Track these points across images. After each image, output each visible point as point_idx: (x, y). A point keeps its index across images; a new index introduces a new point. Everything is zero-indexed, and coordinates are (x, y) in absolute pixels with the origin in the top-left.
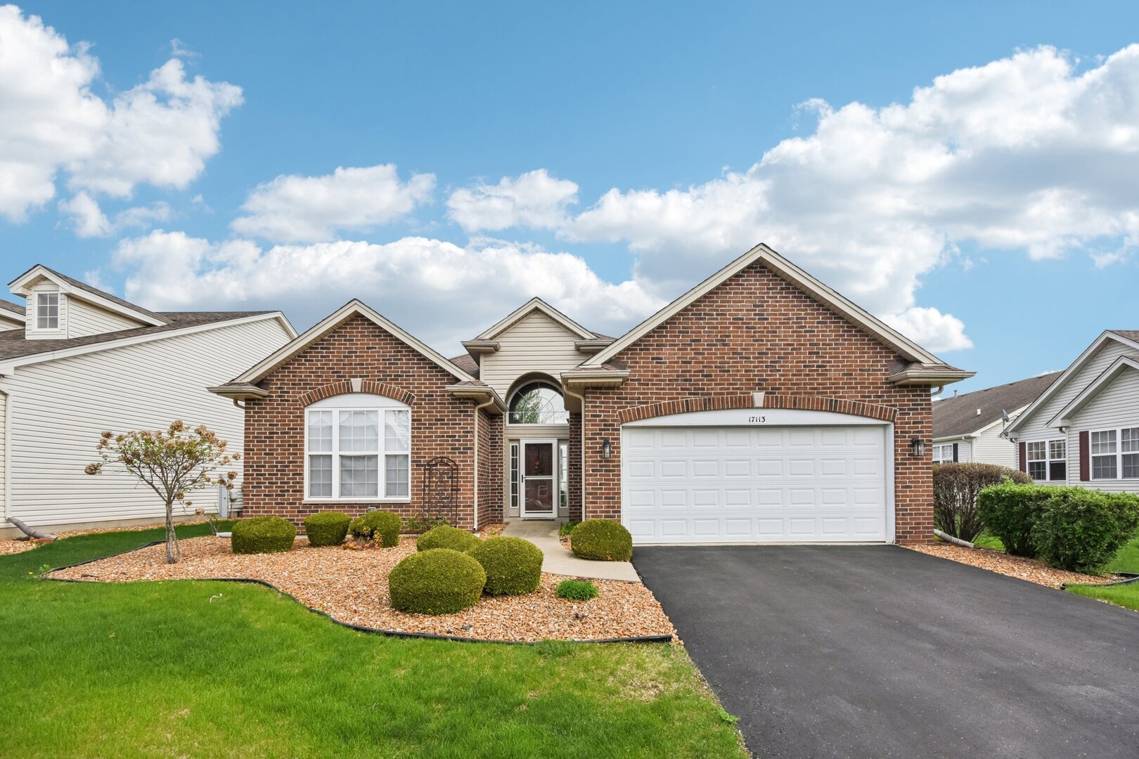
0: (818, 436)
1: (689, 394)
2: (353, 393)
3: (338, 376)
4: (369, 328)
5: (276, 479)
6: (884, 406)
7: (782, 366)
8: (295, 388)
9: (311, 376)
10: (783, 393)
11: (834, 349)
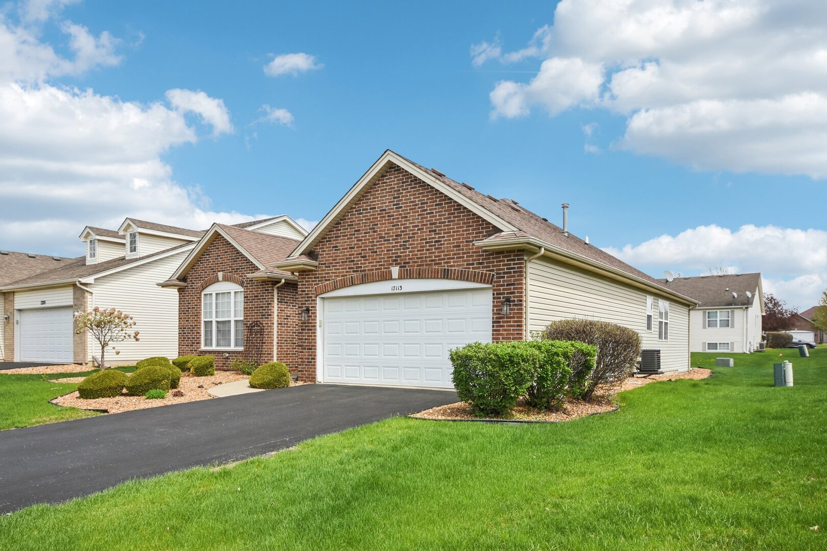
0: (446, 298)
1: (353, 271)
2: (219, 281)
3: (213, 272)
4: (221, 240)
5: (190, 336)
6: (485, 272)
7: (411, 244)
8: (197, 281)
9: (203, 272)
10: (411, 266)
11: (447, 225)
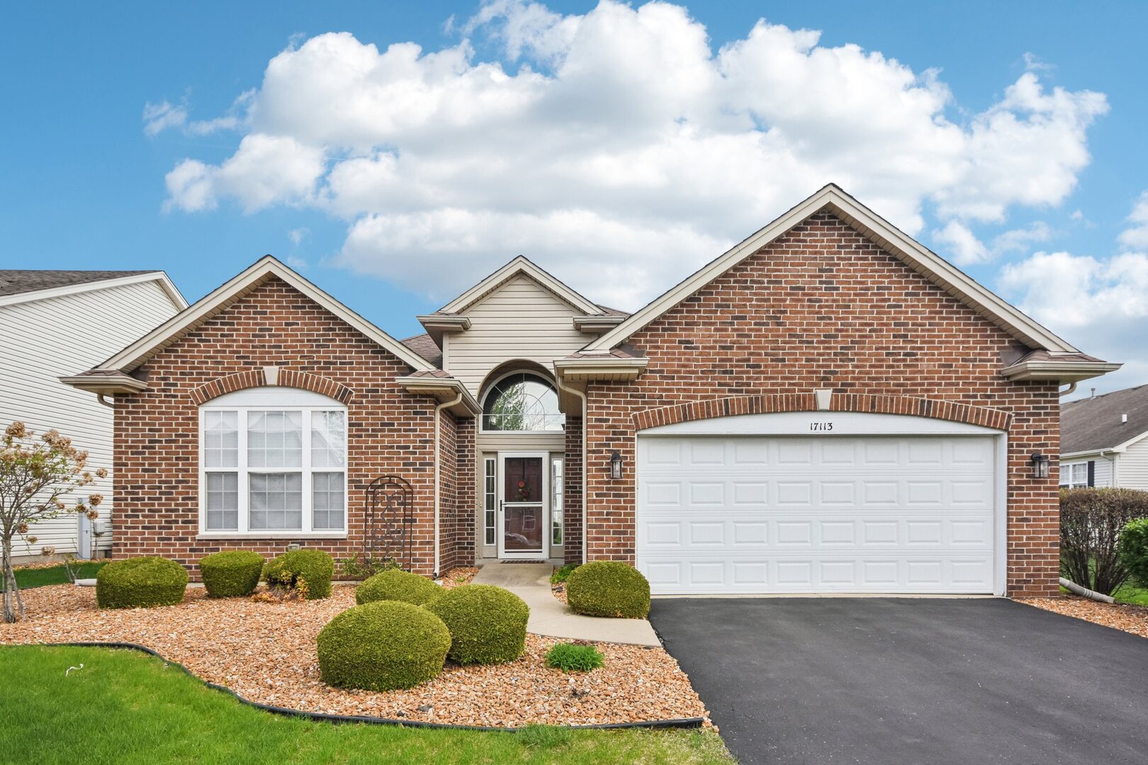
0: (904, 448)
1: (730, 391)
2: (266, 386)
3: (245, 363)
4: (289, 296)
5: (159, 505)
6: (995, 410)
7: (856, 354)
8: (184, 379)
9: (207, 363)
10: (857, 391)
11: (928, 330)
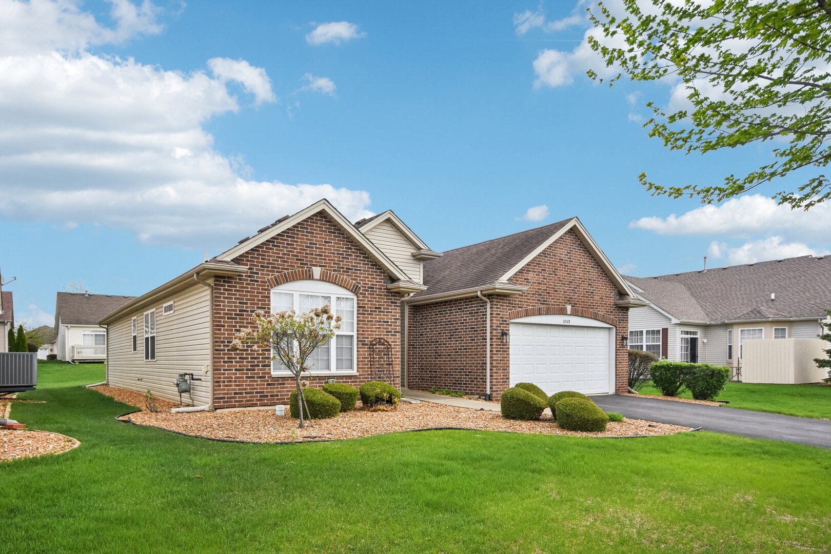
0: (586, 333)
1: (541, 303)
2: (313, 279)
3: (301, 264)
6: (613, 318)
7: (578, 291)
8: (263, 270)
9: (278, 261)
10: (578, 307)
11: (597, 283)
